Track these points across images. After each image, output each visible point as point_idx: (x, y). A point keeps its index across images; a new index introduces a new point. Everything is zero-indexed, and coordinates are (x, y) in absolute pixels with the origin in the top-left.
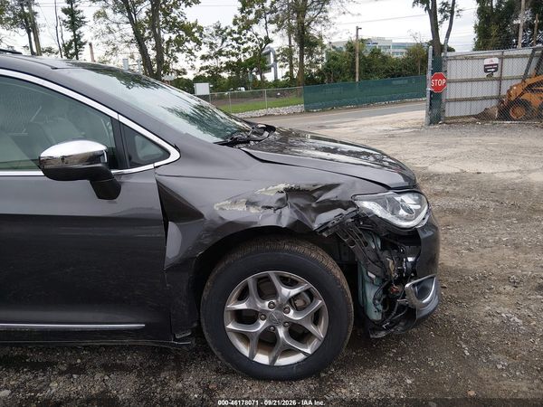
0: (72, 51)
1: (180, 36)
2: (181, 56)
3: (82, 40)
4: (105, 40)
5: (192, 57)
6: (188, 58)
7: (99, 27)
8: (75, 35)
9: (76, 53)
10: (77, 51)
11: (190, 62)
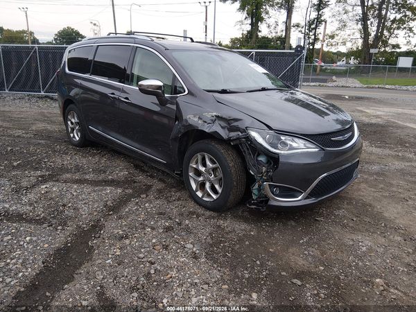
0: (313, 26)
1: (405, 16)
2: (401, 33)
3: (322, 18)
4: (339, 19)
5: (411, 34)
6: (407, 35)
7: (337, 9)
8: (318, 14)
9: (315, 29)
10: (316, 26)
11: (408, 38)
